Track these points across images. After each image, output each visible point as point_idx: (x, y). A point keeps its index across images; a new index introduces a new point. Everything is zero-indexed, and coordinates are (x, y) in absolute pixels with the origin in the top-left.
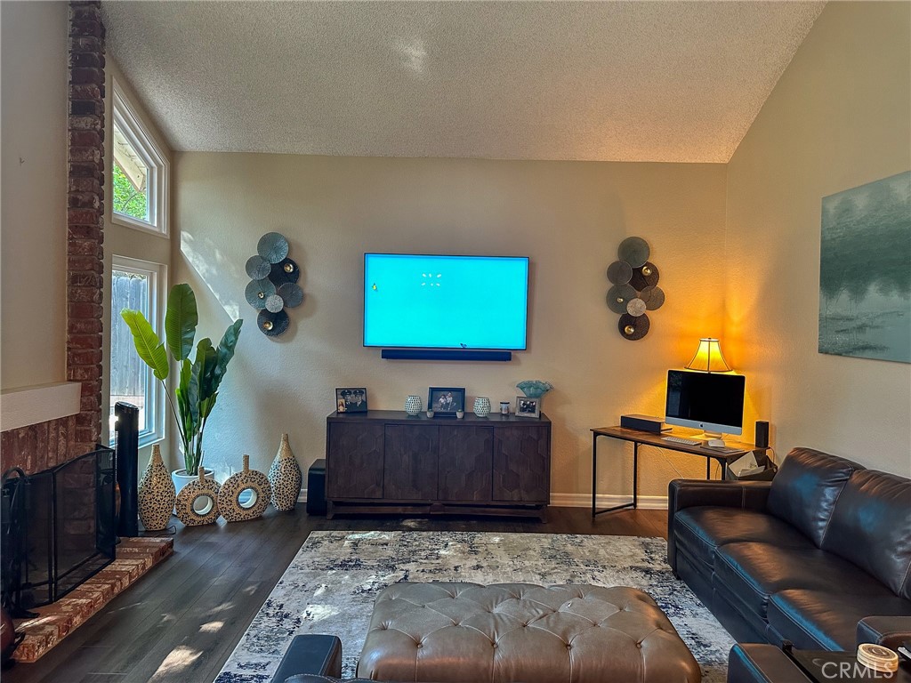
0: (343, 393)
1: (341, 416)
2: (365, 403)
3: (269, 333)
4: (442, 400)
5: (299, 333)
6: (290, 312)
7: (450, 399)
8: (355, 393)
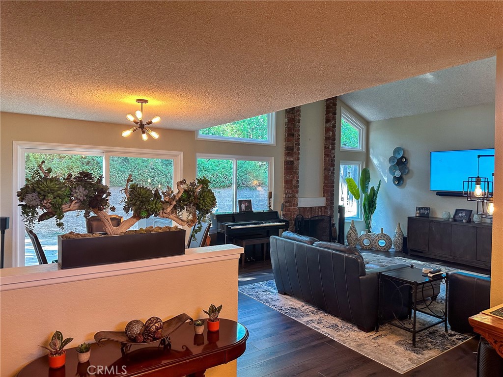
0: (419, 209)
1: (417, 217)
2: (428, 214)
3: (396, 185)
4: (460, 215)
5: (407, 185)
6: (404, 177)
7: (464, 214)
8: (425, 209)
